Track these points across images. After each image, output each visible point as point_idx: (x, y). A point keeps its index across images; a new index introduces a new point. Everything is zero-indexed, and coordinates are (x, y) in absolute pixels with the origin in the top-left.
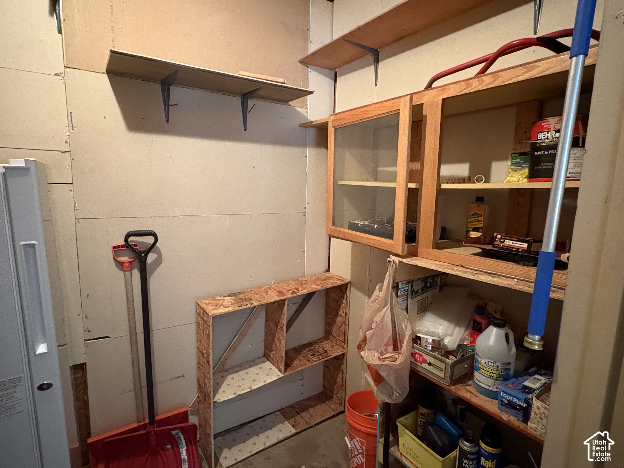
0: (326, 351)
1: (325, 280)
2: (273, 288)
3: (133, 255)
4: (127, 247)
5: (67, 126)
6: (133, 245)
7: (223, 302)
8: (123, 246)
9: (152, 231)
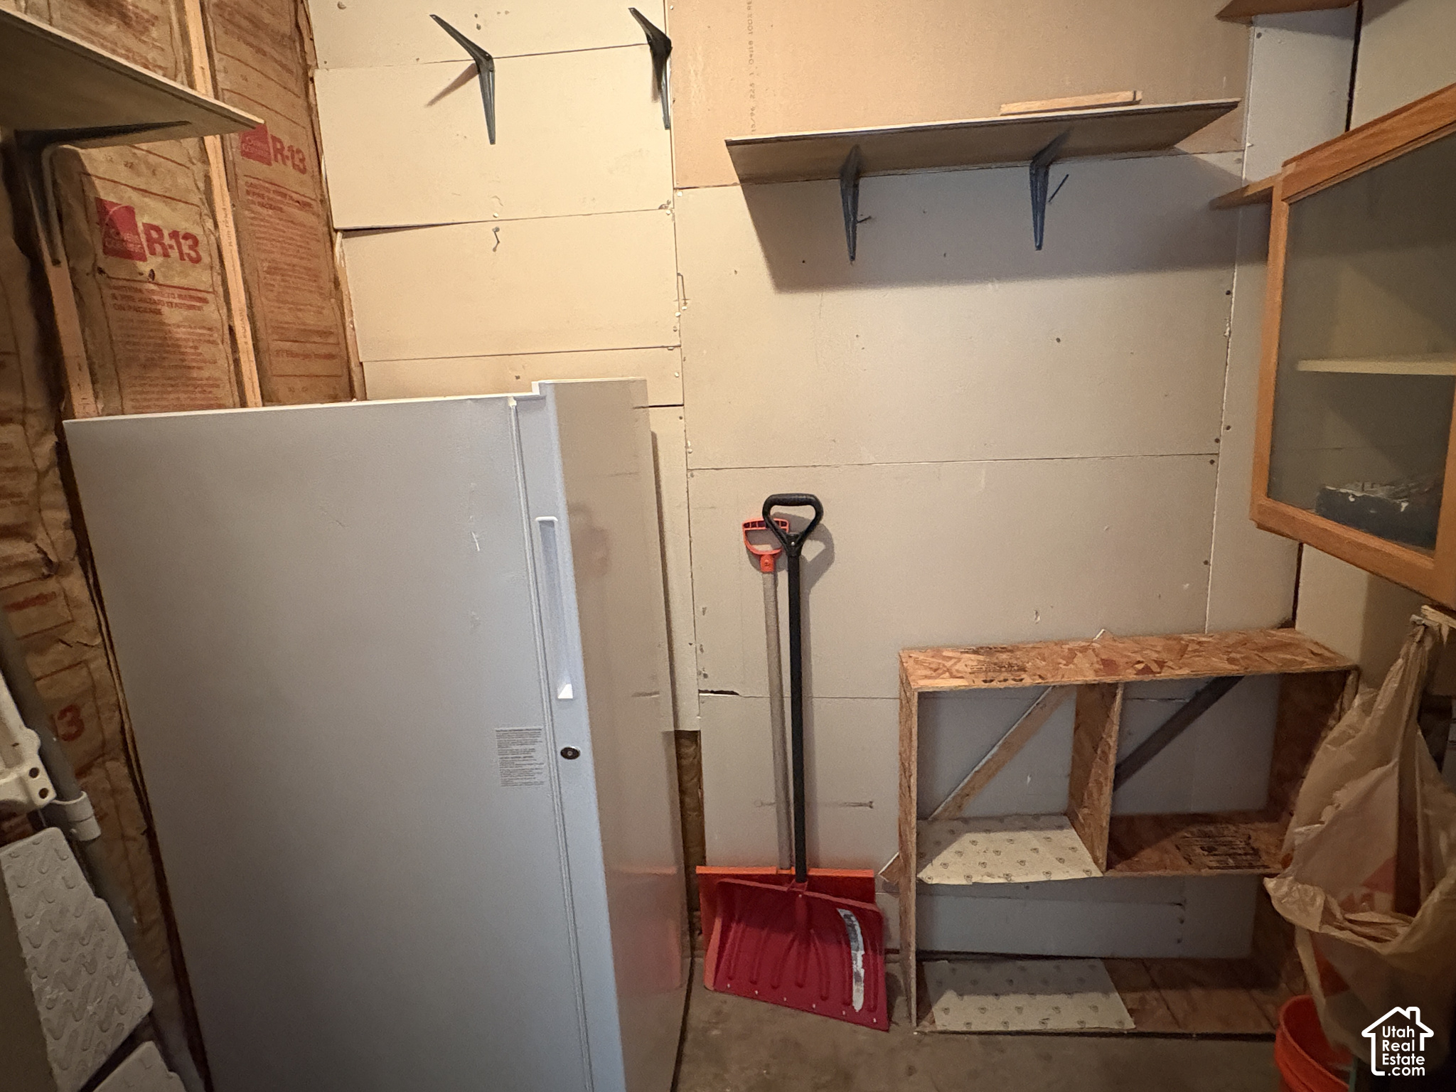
0: (1256, 852)
1: (1266, 649)
2: (1094, 650)
3: (778, 543)
4: (767, 526)
5: (677, 298)
6: (777, 522)
7: (955, 664)
8: (760, 523)
9: (811, 496)
